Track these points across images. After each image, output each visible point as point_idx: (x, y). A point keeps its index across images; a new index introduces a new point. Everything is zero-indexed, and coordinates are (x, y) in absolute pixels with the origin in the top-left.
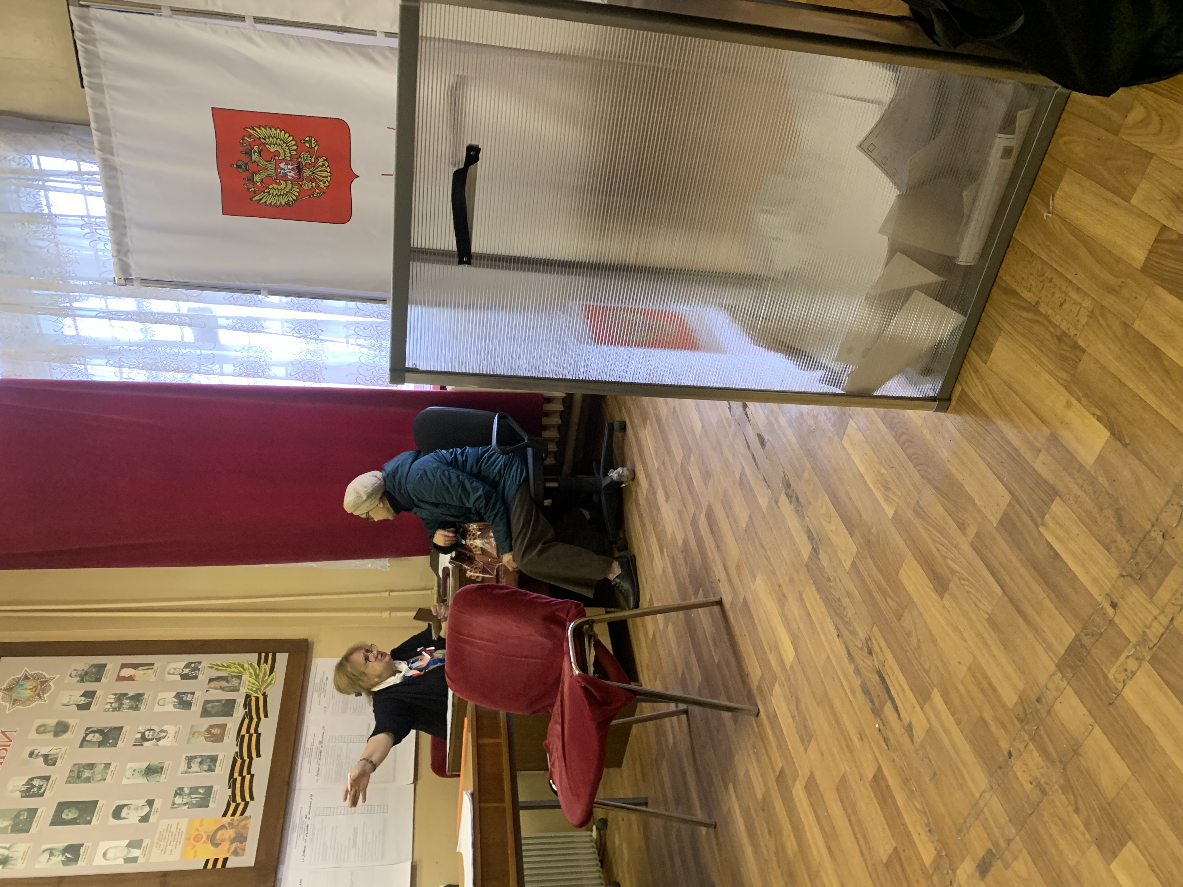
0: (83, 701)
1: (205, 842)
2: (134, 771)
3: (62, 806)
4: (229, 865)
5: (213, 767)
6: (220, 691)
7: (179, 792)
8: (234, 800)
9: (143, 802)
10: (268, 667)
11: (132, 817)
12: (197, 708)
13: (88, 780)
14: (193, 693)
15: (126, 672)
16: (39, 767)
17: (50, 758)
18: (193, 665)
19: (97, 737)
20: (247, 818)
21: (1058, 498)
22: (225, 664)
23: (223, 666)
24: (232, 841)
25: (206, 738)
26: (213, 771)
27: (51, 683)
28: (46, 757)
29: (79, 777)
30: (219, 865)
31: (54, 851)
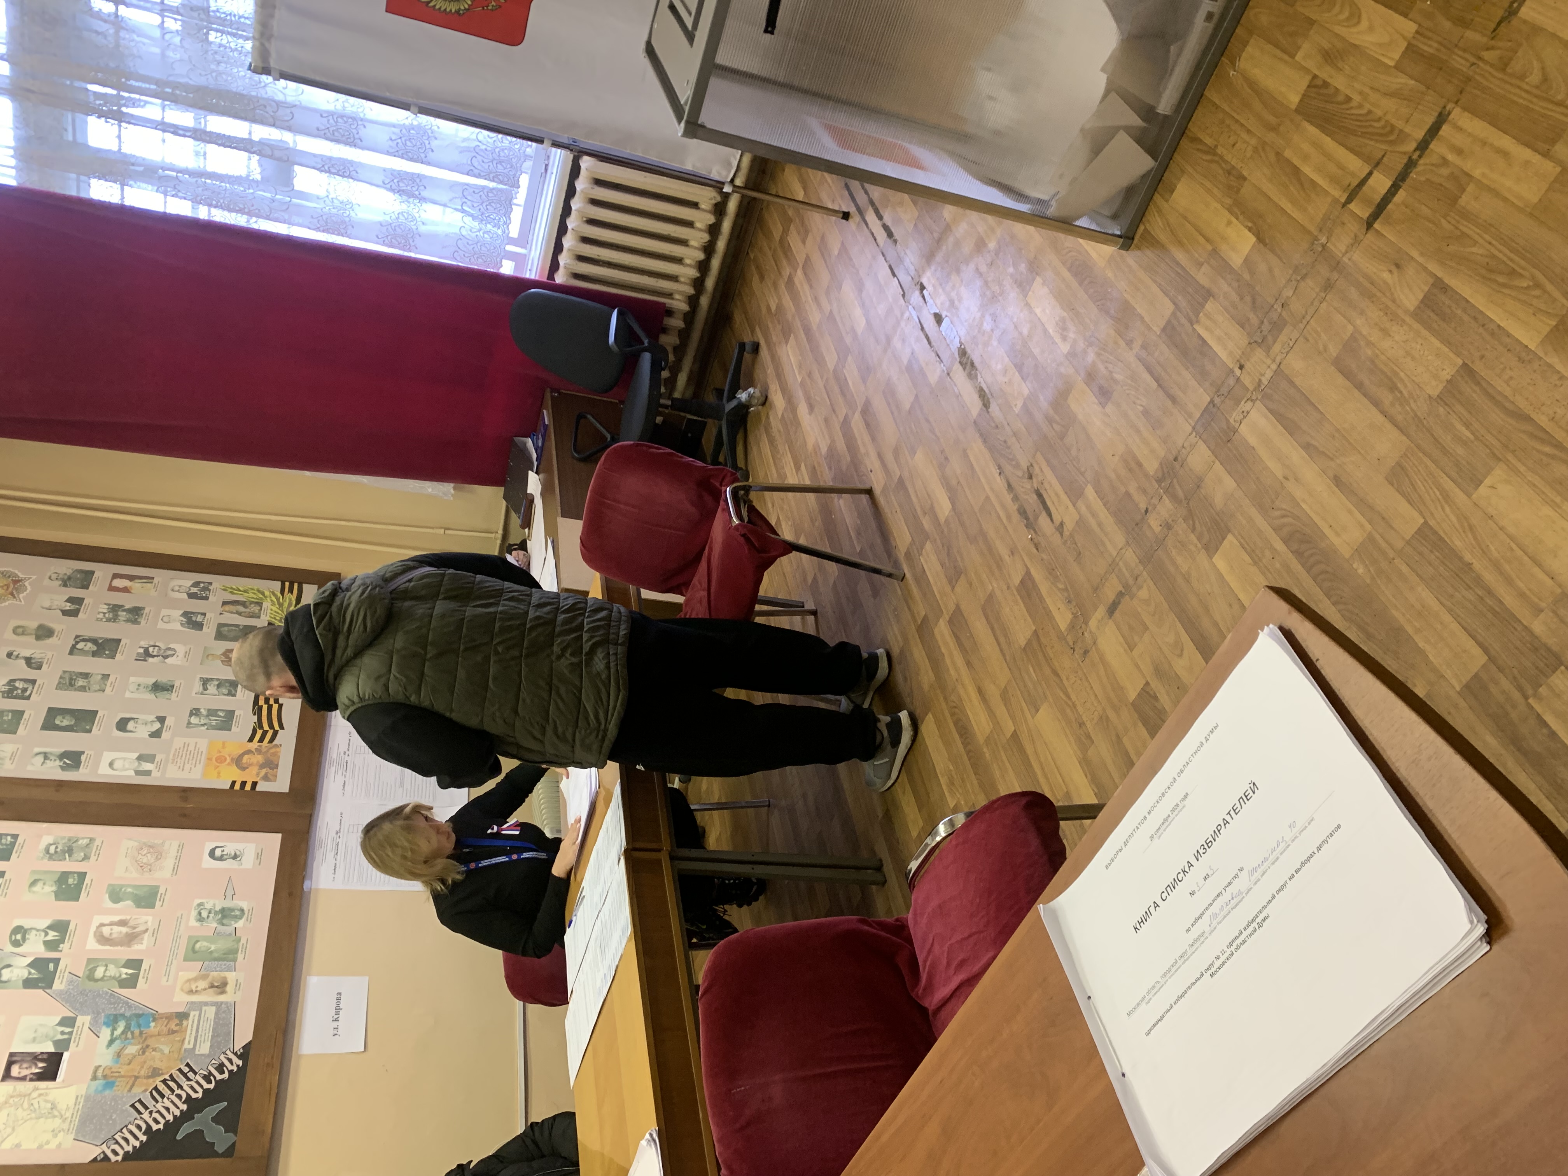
0: (68, 606)
1: (229, 764)
2: (139, 685)
3: (53, 712)
4: (258, 788)
5: (233, 692)
6: (237, 616)
7: (195, 712)
8: (261, 727)
9: (153, 718)
10: (294, 597)
11: (140, 732)
12: (209, 630)
13: (83, 689)
14: (204, 614)
15: (119, 583)
16: (21, 670)
17: (33, 661)
18: (202, 585)
19: (90, 646)
20: (276, 746)
21: (1211, 298)
22: (241, 589)
23: (240, 590)
24: (262, 767)
25: (222, 661)
26: (234, 695)
27: (27, 584)
28: (29, 661)
29: (71, 685)
30: (248, 787)
31: (49, 755)
